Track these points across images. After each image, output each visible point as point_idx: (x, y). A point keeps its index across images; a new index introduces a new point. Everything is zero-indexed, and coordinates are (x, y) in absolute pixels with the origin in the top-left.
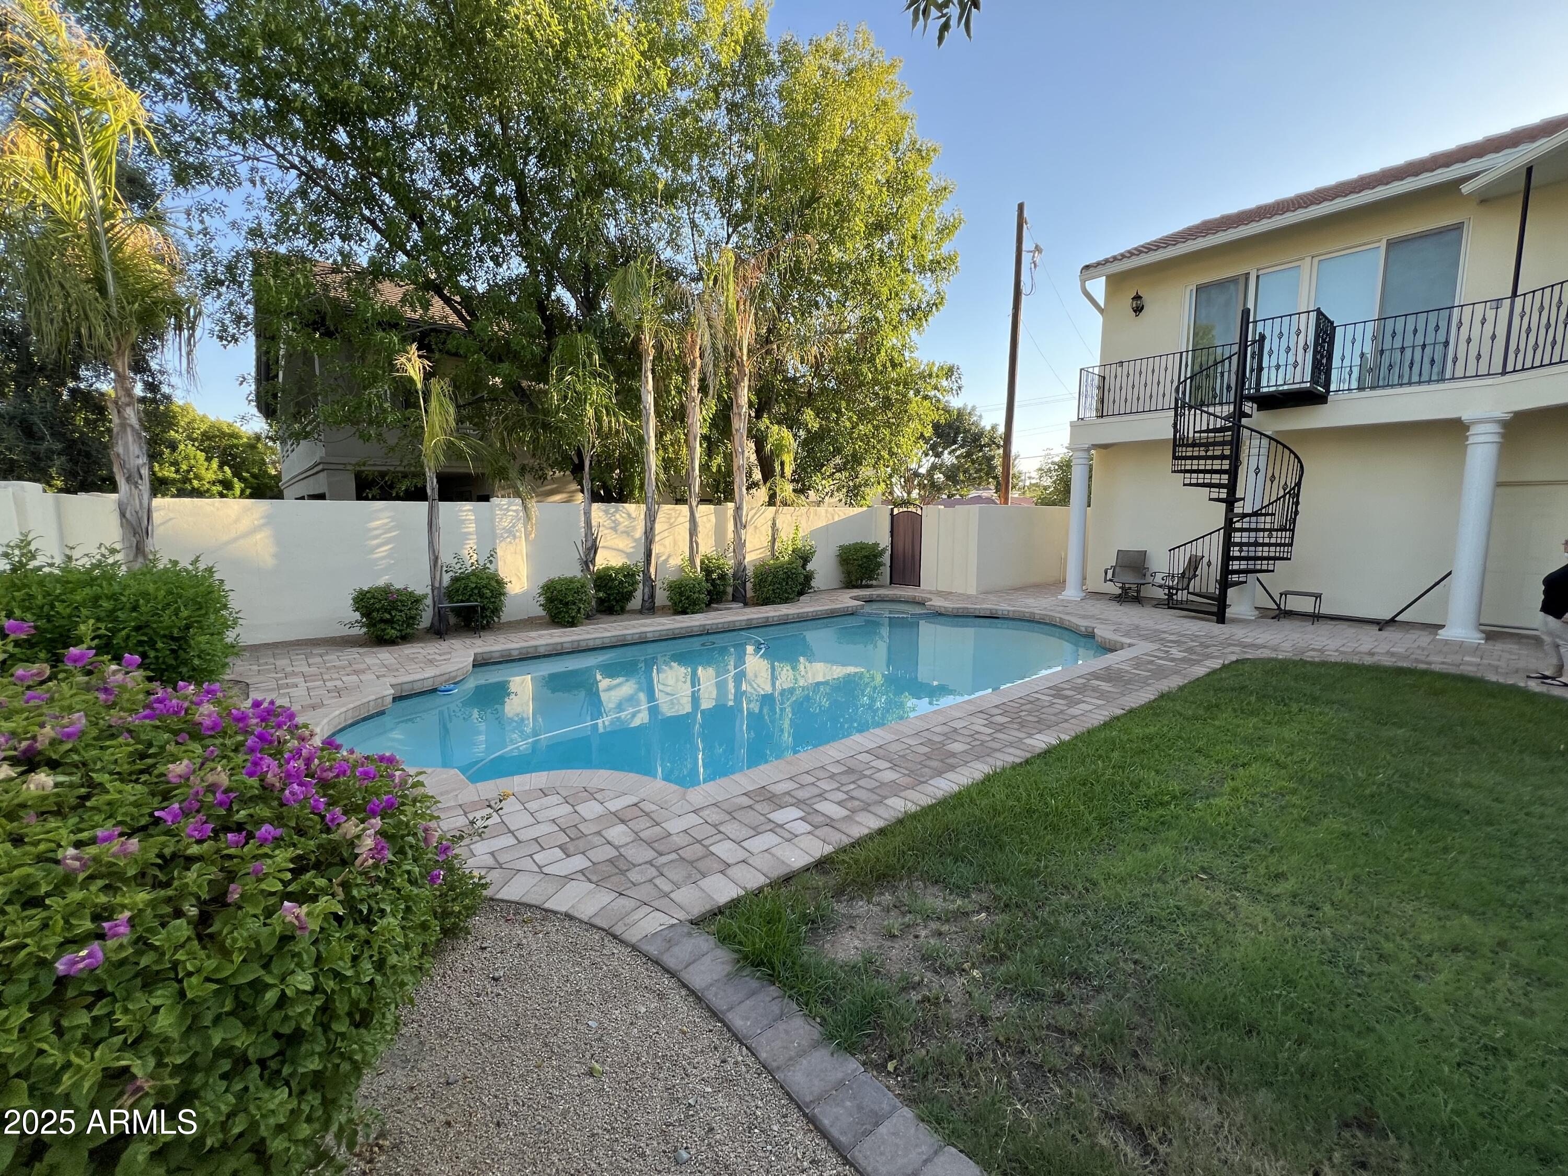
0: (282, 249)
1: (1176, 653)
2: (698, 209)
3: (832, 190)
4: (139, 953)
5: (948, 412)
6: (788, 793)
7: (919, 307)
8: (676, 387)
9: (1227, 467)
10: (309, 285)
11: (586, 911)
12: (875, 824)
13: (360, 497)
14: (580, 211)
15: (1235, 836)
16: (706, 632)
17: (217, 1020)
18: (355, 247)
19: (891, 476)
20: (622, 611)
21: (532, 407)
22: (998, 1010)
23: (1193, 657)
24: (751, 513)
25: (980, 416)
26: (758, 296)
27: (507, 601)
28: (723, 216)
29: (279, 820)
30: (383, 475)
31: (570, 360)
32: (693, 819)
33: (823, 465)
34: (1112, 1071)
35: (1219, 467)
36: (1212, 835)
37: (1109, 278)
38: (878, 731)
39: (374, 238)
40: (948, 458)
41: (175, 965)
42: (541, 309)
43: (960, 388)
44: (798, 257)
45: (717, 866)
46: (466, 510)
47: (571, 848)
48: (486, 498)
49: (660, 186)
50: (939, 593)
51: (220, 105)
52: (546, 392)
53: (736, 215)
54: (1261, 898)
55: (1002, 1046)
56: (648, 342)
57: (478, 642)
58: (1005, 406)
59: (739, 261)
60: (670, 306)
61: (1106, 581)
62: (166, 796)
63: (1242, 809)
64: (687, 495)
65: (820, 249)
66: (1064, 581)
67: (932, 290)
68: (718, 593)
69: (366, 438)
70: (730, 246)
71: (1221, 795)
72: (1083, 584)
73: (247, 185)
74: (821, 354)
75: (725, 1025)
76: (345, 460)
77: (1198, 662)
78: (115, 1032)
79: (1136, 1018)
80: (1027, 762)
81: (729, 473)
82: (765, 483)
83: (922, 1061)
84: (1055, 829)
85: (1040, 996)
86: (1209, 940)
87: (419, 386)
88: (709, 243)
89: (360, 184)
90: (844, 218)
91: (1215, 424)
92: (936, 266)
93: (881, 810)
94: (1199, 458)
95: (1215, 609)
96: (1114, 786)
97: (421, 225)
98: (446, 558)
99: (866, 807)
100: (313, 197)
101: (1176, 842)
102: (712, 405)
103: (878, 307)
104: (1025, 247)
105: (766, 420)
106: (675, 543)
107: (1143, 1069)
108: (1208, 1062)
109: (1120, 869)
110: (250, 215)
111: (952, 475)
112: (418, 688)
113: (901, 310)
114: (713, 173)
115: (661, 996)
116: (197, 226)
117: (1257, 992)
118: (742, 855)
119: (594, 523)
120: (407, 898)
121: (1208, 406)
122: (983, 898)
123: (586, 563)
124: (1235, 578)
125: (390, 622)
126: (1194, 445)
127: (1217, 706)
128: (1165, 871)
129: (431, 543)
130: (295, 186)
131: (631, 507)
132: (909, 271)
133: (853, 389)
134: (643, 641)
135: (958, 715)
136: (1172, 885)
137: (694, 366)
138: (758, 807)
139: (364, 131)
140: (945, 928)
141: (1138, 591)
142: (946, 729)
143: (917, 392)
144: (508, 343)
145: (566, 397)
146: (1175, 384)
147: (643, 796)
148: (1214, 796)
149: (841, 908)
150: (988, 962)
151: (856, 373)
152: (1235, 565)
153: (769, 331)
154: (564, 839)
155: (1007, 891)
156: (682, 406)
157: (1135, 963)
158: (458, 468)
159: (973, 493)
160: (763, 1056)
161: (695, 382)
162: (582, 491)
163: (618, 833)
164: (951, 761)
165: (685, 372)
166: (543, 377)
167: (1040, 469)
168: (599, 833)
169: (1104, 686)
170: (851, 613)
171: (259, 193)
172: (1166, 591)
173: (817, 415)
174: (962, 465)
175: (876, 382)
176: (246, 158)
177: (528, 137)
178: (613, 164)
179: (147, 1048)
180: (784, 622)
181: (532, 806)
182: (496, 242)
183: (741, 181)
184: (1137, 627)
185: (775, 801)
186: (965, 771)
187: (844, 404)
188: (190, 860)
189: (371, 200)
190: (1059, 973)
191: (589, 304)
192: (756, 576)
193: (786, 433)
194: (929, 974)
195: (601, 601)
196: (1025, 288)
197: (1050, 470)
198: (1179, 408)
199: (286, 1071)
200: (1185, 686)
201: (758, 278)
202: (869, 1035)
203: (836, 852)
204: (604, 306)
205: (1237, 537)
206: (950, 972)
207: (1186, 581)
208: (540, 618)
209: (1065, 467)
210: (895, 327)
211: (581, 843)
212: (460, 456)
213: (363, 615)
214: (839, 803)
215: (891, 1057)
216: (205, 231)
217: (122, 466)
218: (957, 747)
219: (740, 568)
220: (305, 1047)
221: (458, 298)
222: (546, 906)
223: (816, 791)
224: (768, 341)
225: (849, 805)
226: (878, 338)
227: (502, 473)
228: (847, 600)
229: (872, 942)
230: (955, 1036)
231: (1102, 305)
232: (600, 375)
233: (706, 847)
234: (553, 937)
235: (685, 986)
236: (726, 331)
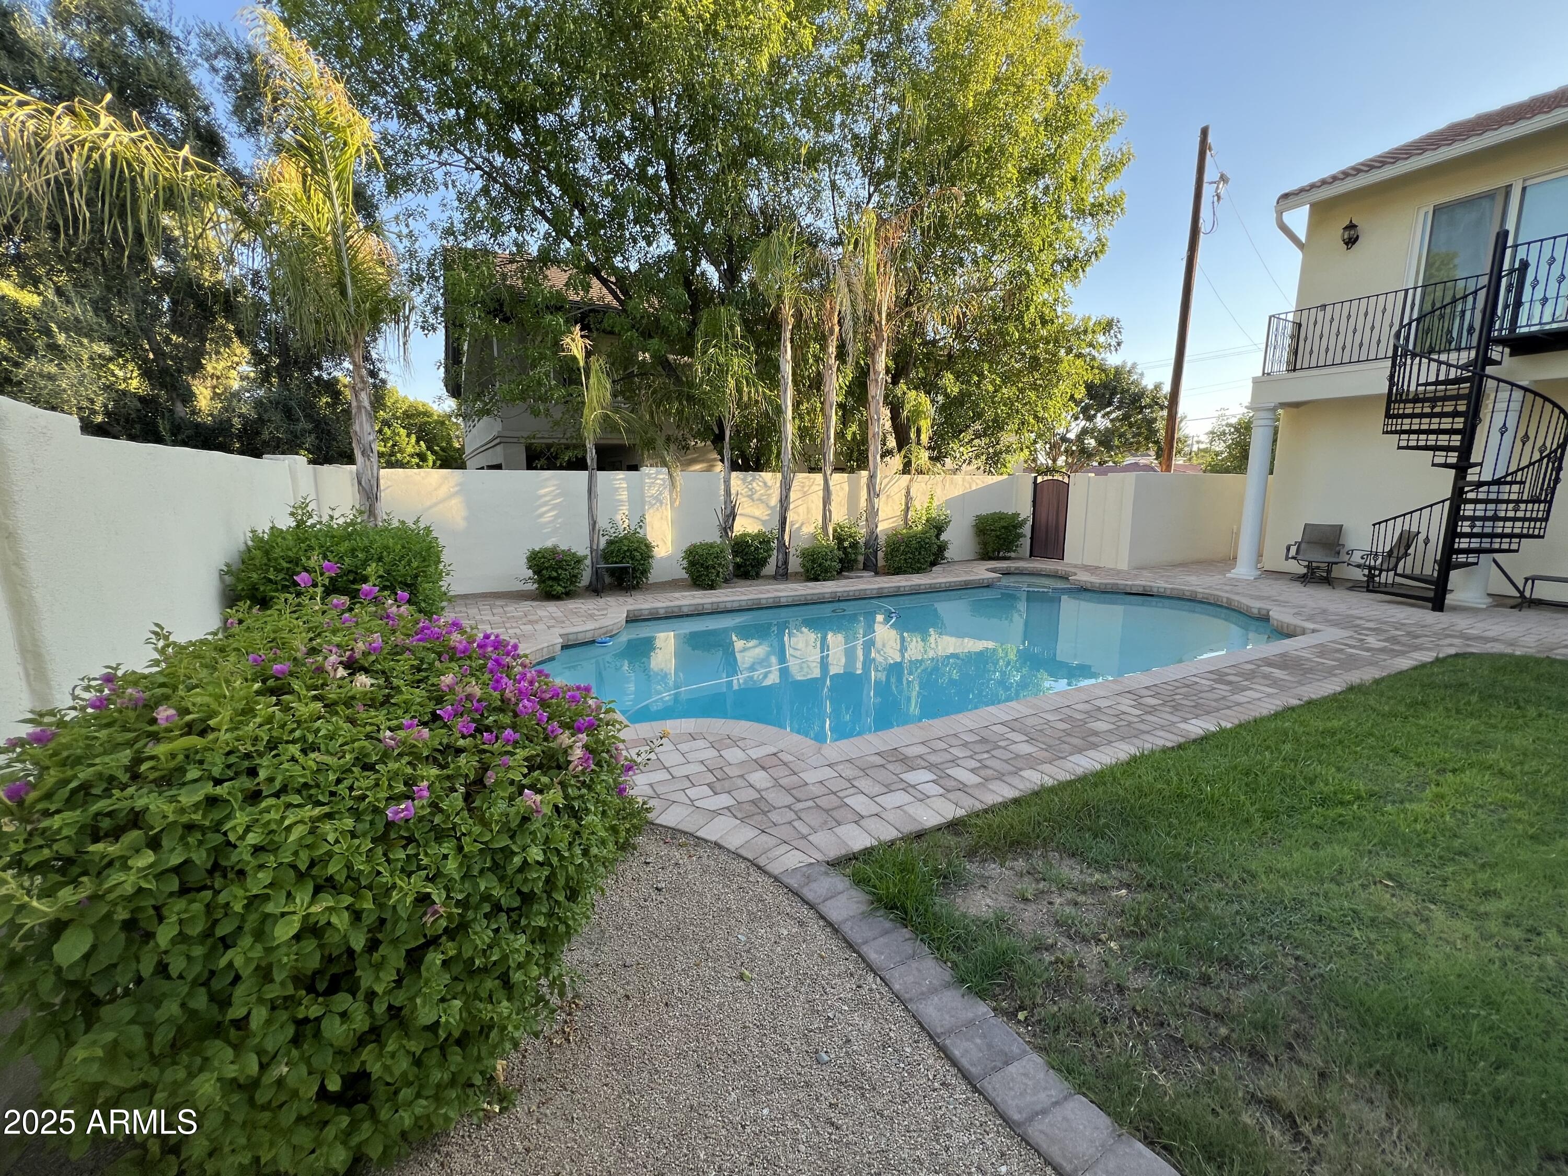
0: (469, 245)
1: (1373, 641)
2: (840, 169)
3: (983, 135)
4: (432, 814)
5: (1104, 371)
6: (920, 757)
7: (1076, 257)
8: (814, 356)
9: (1461, 426)
10: (492, 276)
11: (733, 842)
12: (1010, 793)
13: (530, 466)
14: (725, 184)
15: (1435, 845)
16: (837, 599)
17: (482, 871)
18: (528, 238)
19: (1035, 442)
20: (758, 576)
21: (678, 380)
22: (1136, 982)
23: (1395, 647)
24: (885, 481)
25: (1142, 375)
26: (899, 255)
27: (654, 563)
28: (865, 175)
29: (514, 727)
30: (549, 446)
31: (714, 333)
32: (828, 773)
33: (961, 432)
34: (1263, 1057)
35: (1449, 426)
36: (1404, 842)
37: (1312, 206)
38: (1013, 704)
39: (543, 227)
40: (1101, 422)
41: (455, 825)
42: (688, 284)
43: (1119, 344)
44: (942, 212)
45: (850, 816)
46: (619, 478)
47: (718, 786)
48: (634, 468)
49: (803, 151)
50: (1086, 568)
51: (422, 119)
52: (690, 366)
53: (877, 173)
54: (1462, 913)
55: (1139, 1015)
56: (788, 312)
57: (630, 600)
58: (1172, 362)
59: (882, 222)
60: (811, 273)
61: (1287, 558)
62: (439, 700)
63: (1448, 818)
64: (821, 464)
65: (967, 202)
66: (1235, 558)
67: (1092, 237)
68: (850, 561)
69: (536, 413)
70: (871, 206)
71: (1420, 800)
72: (1259, 562)
73: (442, 188)
74: (964, 314)
75: (860, 955)
76: (519, 434)
77: (1402, 653)
78: (420, 868)
79: (1294, 1012)
80: (1180, 747)
81: (864, 441)
82: (899, 451)
83: (1054, 1016)
84: (1209, 816)
85: (1184, 976)
86: (1391, 948)
87: (582, 364)
88: (850, 204)
89: (533, 179)
90: (995, 165)
91: (1447, 374)
92: (1096, 210)
93: (1015, 781)
94: (1421, 416)
95: (1431, 594)
96: (1283, 778)
97: (583, 211)
98: (602, 523)
99: (1001, 777)
100: (493, 194)
101: (1357, 845)
102: (850, 372)
103: (1028, 260)
104: (1207, 178)
105: (902, 386)
106: (809, 510)
107: (1299, 1063)
108: (1378, 1067)
109: (1285, 863)
110: (444, 216)
111: (1105, 440)
112: (582, 638)
113: (1055, 261)
114: (856, 130)
115: (801, 924)
116: (405, 231)
117: (1447, 1008)
118: (875, 809)
119: (733, 491)
120: (604, 803)
121: (1439, 352)
122: (1125, 876)
123: (725, 529)
124: (1462, 558)
125: (557, 579)
126: (1416, 400)
127: (1424, 704)
128: (1340, 872)
129: (590, 509)
130: (479, 186)
131: (767, 476)
132: (1066, 217)
133: (997, 350)
134: (777, 606)
135: (1102, 694)
136: (1348, 887)
137: (832, 331)
138: (890, 767)
139: (536, 127)
140: (1081, 899)
141: (1329, 571)
142: (1087, 707)
143: (1069, 351)
144: (657, 320)
145: (709, 370)
146: (1396, 328)
147: (781, 747)
148: (1411, 801)
149: (972, 868)
150: (1127, 936)
151: (1002, 333)
152: (1464, 543)
153: (910, 293)
154: (710, 778)
155: (1150, 872)
156: (819, 373)
157: (1297, 958)
158: (613, 440)
159: (1130, 460)
160: (897, 987)
161: (832, 349)
162: (722, 461)
163: (759, 778)
164: (1093, 739)
165: (822, 339)
166: (688, 351)
167: (1212, 433)
168: (742, 776)
169: (1278, 673)
170: (987, 586)
171: (452, 194)
172: (1366, 572)
173: (957, 378)
174: (1117, 429)
175: (1022, 341)
176: (442, 164)
177: (677, 115)
178: (757, 133)
179: (441, 882)
180: (915, 592)
181: (684, 747)
182: (649, 222)
183: (884, 136)
184: (1324, 611)
185: (908, 763)
186: (1108, 750)
187: (986, 366)
188: (459, 751)
189: (541, 192)
190: (1207, 956)
191: (731, 276)
192: (888, 546)
193: (924, 398)
194: (1063, 940)
195: (738, 566)
196: (1204, 226)
197: (1224, 433)
198: (1398, 357)
199: (523, 922)
200: (1383, 679)
201: (899, 238)
202: (999, 985)
203: (968, 816)
204: (745, 277)
205: (1468, 510)
206: (1084, 939)
207: (1393, 560)
208: (682, 580)
209: (1244, 429)
210: (1047, 281)
211: (727, 784)
212: (614, 428)
213: (535, 573)
214: (972, 771)
215: (1022, 1008)
216: (410, 235)
217: (359, 442)
218: (1101, 726)
219: (872, 536)
220: (535, 907)
221: (613, 279)
222: (698, 834)
223: (949, 757)
224: (907, 304)
225: (983, 773)
226: (1028, 293)
227: (650, 444)
228: (982, 571)
229: (1004, 902)
230: (1089, 999)
231: (1303, 239)
232: (741, 347)
233: (841, 798)
234: (705, 860)
235: (822, 917)
236: (866, 296)
